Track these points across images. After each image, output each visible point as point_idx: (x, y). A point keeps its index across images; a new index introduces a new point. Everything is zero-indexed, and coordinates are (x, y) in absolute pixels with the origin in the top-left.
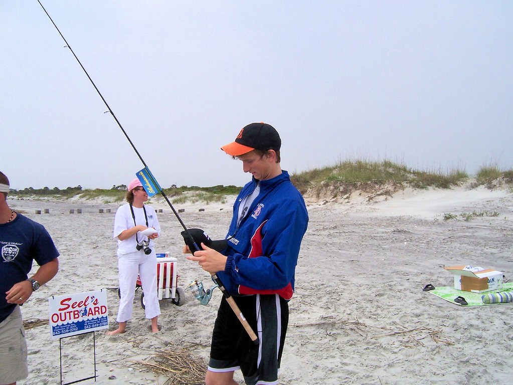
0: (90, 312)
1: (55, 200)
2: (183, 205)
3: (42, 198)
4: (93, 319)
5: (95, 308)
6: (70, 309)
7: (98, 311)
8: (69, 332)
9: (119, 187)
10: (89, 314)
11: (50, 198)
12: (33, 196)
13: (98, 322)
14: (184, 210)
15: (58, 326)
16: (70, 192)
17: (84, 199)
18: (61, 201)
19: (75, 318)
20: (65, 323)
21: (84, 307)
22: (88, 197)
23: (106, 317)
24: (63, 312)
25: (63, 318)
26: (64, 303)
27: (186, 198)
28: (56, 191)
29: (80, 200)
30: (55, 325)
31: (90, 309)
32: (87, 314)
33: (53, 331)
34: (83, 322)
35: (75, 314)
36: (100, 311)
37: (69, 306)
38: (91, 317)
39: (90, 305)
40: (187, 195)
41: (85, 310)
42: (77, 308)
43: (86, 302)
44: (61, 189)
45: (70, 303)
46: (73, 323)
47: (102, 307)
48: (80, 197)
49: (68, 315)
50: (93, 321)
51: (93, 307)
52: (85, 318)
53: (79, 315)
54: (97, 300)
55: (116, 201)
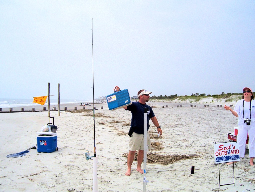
0: (232, 152)
1: (166, 101)
2: (230, 103)
3: (160, 101)
4: (233, 156)
5: (234, 150)
6: (223, 150)
7: (235, 152)
8: (223, 161)
9: (195, 94)
10: (231, 153)
11: (164, 100)
12: (156, 100)
13: (235, 157)
14: (233, 105)
15: (218, 157)
16: (172, 97)
17: (180, 100)
18: (169, 102)
19: (225, 154)
20: (221, 156)
21: (229, 149)
22: (182, 99)
23: (239, 155)
24: (220, 151)
25: (220, 154)
26: (220, 147)
27: (232, 99)
28: (166, 97)
29: (178, 101)
30: (217, 157)
31: (232, 151)
32: (230, 153)
33: (216, 160)
34: (229, 156)
35: (225, 153)
36: (236, 152)
37: (223, 148)
38: (232, 155)
39: (232, 149)
40: (233, 97)
41: (230, 151)
42: (226, 150)
43: (230, 147)
44: (167, 96)
45: (223, 147)
46: (224, 157)
47: (237, 150)
48: (178, 100)
49: (222, 152)
50: (233, 157)
51: (233, 150)
52: (230, 155)
53: (227, 153)
54: (234, 147)
55: (196, 101)
